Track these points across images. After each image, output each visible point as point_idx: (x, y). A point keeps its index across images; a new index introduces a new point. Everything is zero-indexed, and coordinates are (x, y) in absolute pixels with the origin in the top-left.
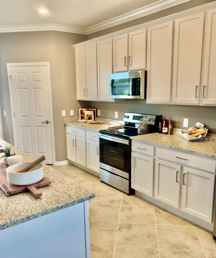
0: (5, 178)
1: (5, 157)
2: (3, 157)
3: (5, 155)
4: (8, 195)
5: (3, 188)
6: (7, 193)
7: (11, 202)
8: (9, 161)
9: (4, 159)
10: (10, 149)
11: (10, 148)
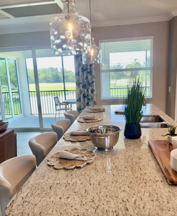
0: (167, 159)
1: (170, 136)
2: (167, 135)
3: (169, 133)
4: (170, 183)
5: (165, 173)
6: (170, 181)
7: (173, 194)
8: (173, 142)
9: (168, 137)
10: (175, 128)
11: (175, 126)
